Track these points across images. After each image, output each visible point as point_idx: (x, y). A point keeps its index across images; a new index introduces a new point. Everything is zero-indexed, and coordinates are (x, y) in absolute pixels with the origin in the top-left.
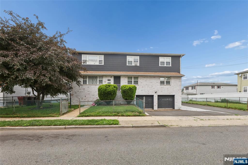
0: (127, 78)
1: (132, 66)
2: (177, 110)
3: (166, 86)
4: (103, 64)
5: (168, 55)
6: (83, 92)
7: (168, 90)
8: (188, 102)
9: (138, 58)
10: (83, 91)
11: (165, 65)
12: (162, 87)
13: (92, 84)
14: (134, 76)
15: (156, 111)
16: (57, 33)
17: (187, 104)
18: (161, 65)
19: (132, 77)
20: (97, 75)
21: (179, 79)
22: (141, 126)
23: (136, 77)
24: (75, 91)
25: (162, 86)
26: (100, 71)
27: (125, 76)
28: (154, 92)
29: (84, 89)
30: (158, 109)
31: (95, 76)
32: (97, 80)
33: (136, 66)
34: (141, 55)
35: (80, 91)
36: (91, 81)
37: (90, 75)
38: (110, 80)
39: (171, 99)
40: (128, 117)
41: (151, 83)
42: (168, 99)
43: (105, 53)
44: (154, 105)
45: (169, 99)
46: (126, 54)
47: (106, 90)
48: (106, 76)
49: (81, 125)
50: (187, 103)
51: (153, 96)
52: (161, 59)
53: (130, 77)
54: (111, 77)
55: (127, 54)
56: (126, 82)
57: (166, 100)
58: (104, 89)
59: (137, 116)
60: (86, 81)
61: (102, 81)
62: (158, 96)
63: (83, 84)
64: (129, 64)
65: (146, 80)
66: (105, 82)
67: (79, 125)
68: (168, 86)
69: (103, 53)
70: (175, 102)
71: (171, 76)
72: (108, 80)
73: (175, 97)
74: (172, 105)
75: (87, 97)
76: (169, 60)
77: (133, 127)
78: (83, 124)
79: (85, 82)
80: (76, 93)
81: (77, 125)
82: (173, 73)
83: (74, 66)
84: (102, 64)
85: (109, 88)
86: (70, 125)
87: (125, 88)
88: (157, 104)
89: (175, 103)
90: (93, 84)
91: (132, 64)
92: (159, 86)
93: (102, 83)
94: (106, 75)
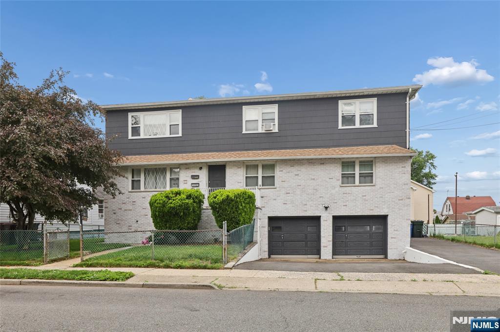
0: (242, 168)
1: (256, 136)
2: (396, 260)
3: (359, 188)
4: (180, 135)
5: (365, 93)
6: (131, 210)
7: (365, 200)
8: (458, 238)
9: (274, 109)
10: (131, 208)
11: (358, 125)
12: (348, 192)
13: (153, 190)
14: (265, 163)
15: (326, 262)
16: (52, 76)
17: (454, 244)
18: (343, 124)
19: (256, 167)
20: (163, 165)
21: (401, 165)
22: (159, 285)
23: (270, 166)
24: (114, 207)
25: (348, 190)
26: (172, 153)
27: (237, 164)
28: (322, 207)
29: (133, 202)
30: (334, 256)
31: (160, 169)
32: (165, 178)
33: (268, 134)
34: (282, 99)
35: (124, 207)
36: (151, 179)
37: (148, 165)
38: (198, 176)
39: (378, 229)
40: (179, 270)
41: (312, 181)
42: (368, 227)
43: (183, 105)
44: (322, 245)
45: (371, 229)
46: (240, 101)
47: (164, 204)
48: (187, 166)
49: (51, 279)
50: (453, 240)
51: (317, 219)
52: (344, 108)
53: (250, 166)
54: (201, 168)
55: (244, 101)
56: (239, 181)
57: (359, 230)
58: (160, 204)
59: (200, 269)
60: (140, 180)
61: (178, 179)
62: (335, 218)
63: (133, 189)
64: (249, 130)
65: (297, 173)
66: (185, 182)
67: (47, 279)
68: (366, 189)
69: (179, 105)
70: (389, 236)
71: (375, 157)
72: (194, 177)
73: (390, 221)
74: (380, 247)
75: (142, 222)
76: (371, 106)
77: (143, 286)
78: (53, 278)
79: (135, 185)
80: (114, 214)
81: (43, 279)
82: (382, 147)
83: (83, 152)
84: (178, 134)
85: (174, 200)
86: (32, 279)
87: (215, 198)
88: (331, 243)
89: (390, 240)
90: (156, 188)
91: (257, 130)
92: (337, 189)
93: (178, 187)
94: (186, 164)
